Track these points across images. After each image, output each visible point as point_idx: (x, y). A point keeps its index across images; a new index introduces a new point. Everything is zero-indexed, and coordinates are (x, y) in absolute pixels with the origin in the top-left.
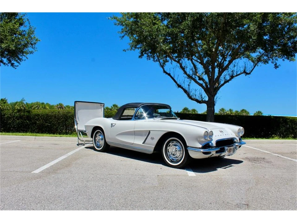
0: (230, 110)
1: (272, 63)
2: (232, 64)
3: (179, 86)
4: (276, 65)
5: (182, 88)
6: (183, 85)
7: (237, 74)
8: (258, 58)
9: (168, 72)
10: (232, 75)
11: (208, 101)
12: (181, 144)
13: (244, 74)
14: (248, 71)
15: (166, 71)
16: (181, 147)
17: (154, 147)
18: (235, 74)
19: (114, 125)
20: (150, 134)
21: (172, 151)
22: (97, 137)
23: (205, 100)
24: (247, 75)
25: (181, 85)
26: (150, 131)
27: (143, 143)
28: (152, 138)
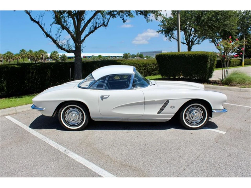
0: (30, 51)
1: (120, 18)
2: (96, 16)
3: (48, 35)
4: (123, 19)
5: (51, 38)
6: (51, 35)
7: (99, 26)
8: (109, 13)
9: (37, 20)
10: (96, 26)
11: (75, 50)
12: (203, 108)
13: (103, 26)
14: (106, 24)
15: (34, 19)
16: (202, 111)
17: (174, 114)
18: (97, 26)
19: (107, 97)
20: (169, 103)
21: (193, 116)
22: (67, 114)
23: (73, 49)
24: (105, 27)
25: (49, 35)
26: (169, 100)
27: (157, 113)
28: (171, 106)
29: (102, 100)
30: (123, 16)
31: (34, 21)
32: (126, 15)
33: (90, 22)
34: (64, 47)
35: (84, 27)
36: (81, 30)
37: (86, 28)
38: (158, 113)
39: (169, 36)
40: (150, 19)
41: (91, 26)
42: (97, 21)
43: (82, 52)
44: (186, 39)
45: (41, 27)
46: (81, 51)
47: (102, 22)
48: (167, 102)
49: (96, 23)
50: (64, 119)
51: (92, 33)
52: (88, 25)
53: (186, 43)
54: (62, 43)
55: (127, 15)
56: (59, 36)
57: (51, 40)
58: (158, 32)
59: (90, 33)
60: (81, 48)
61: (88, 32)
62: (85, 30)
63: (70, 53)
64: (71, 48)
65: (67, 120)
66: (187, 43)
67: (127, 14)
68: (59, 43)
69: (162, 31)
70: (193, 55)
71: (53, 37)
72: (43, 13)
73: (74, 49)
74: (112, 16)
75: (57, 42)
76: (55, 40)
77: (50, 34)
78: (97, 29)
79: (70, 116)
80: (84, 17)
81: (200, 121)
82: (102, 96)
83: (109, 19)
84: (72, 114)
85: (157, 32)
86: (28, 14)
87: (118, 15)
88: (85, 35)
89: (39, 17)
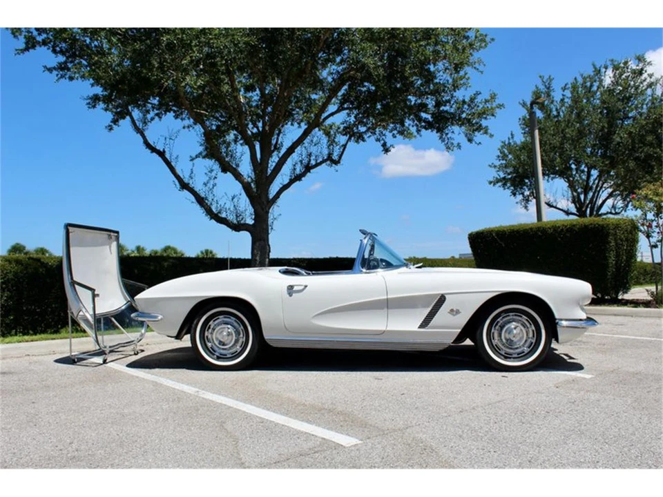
0: (138, 248)
1: (377, 141)
2: (309, 137)
4: (384, 145)
5: (192, 191)
6: (191, 185)
7: (318, 161)
8: (345, 128)
9: (160, 147)
10: (309, 164)
11: (254, 224)
12: (534, 318)
13: (328, 162)
14: (335, 157)
15: (152, 144)
16: (530, 324)
17: (460, 330)
18: (313, 162)
19: (303, 287)
20: (445, 302)
21: (508, 336)
22: (210, 331)
23: (247, 222)
24: (334, 165)
25: (189, 184)
26: (446, 296)
27: (419, 328)
28: (452, 310)
29: (290, 295)
30: (384, 135)
31: (153, 150)
32: (394, 134)
33: (294, 152)
34: (223, 215)
35: (276, 166)
36: (269, 172)
37: (284, 167)
38: (421, 326)
39: (523, 194)
40: (455, 143)
41: (296, 163)
42: (313, 150)
43: (272, 228)
44: (574, 202)
45: (168, 163)
46: (270, 228)
47: (326, 152)
48: (442, 300)
49: (310, 155)
50: (203, 342)
51: (298, 182)
52: (289, 160)
53: (574, 210)
54: (221, 205)
55: (395, 132)
56: (211, 187)
57: (194, 198)
58: (492, 184)
59: (291, 182)
60: (268, 218)
61: (289, 178)
62: (279, 174)
63: (239, 231)
64: (242, 219)
65: (209, 345)
66: (577, 212)
67: (396, 129)
68: (211, 204)
69: (504, 182)
70: (566, 226)
71: (197, 189)
72: (174, 131)
73: (251, 222)
74: (353, 138)
75: (207, 201)
76: (203, 198)
77: (191, 183)
78: (311, 171)
79: (216, 334)
80: (279, 142)
81: (529, 350)
82: (290, 286)
83: (345, 146)
84: (221, 330)
85: (490, 183)
86: (139, 135)
87: (370, 134)
88: (281, 186)
89: (166, 139)
